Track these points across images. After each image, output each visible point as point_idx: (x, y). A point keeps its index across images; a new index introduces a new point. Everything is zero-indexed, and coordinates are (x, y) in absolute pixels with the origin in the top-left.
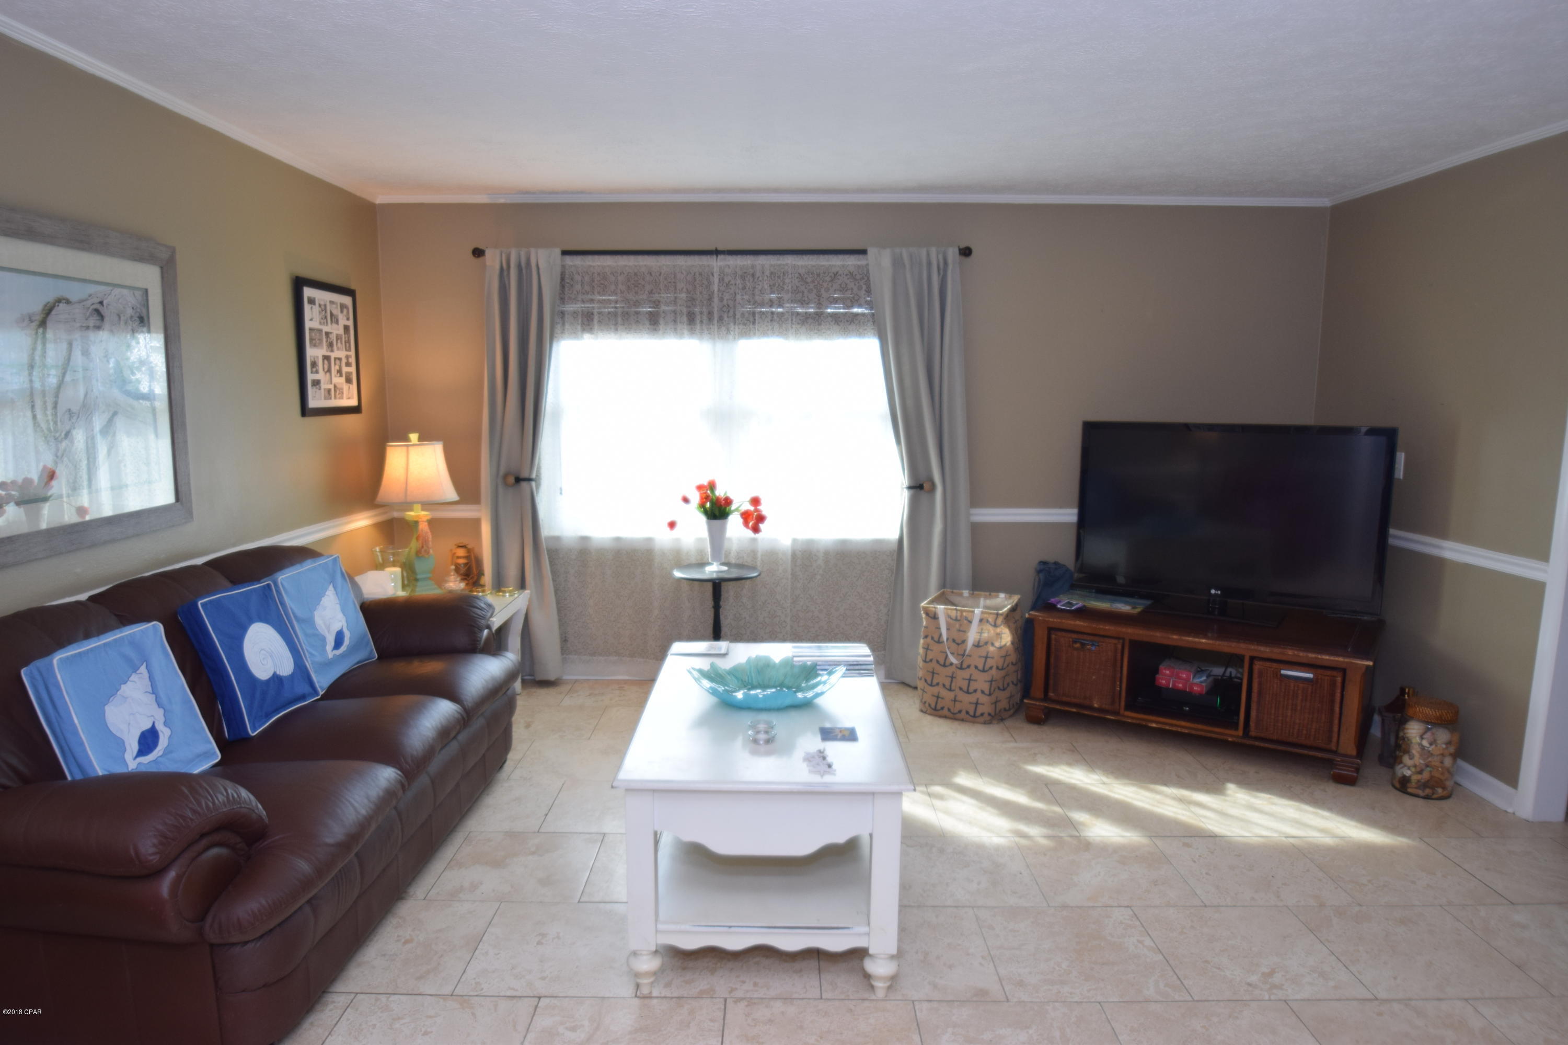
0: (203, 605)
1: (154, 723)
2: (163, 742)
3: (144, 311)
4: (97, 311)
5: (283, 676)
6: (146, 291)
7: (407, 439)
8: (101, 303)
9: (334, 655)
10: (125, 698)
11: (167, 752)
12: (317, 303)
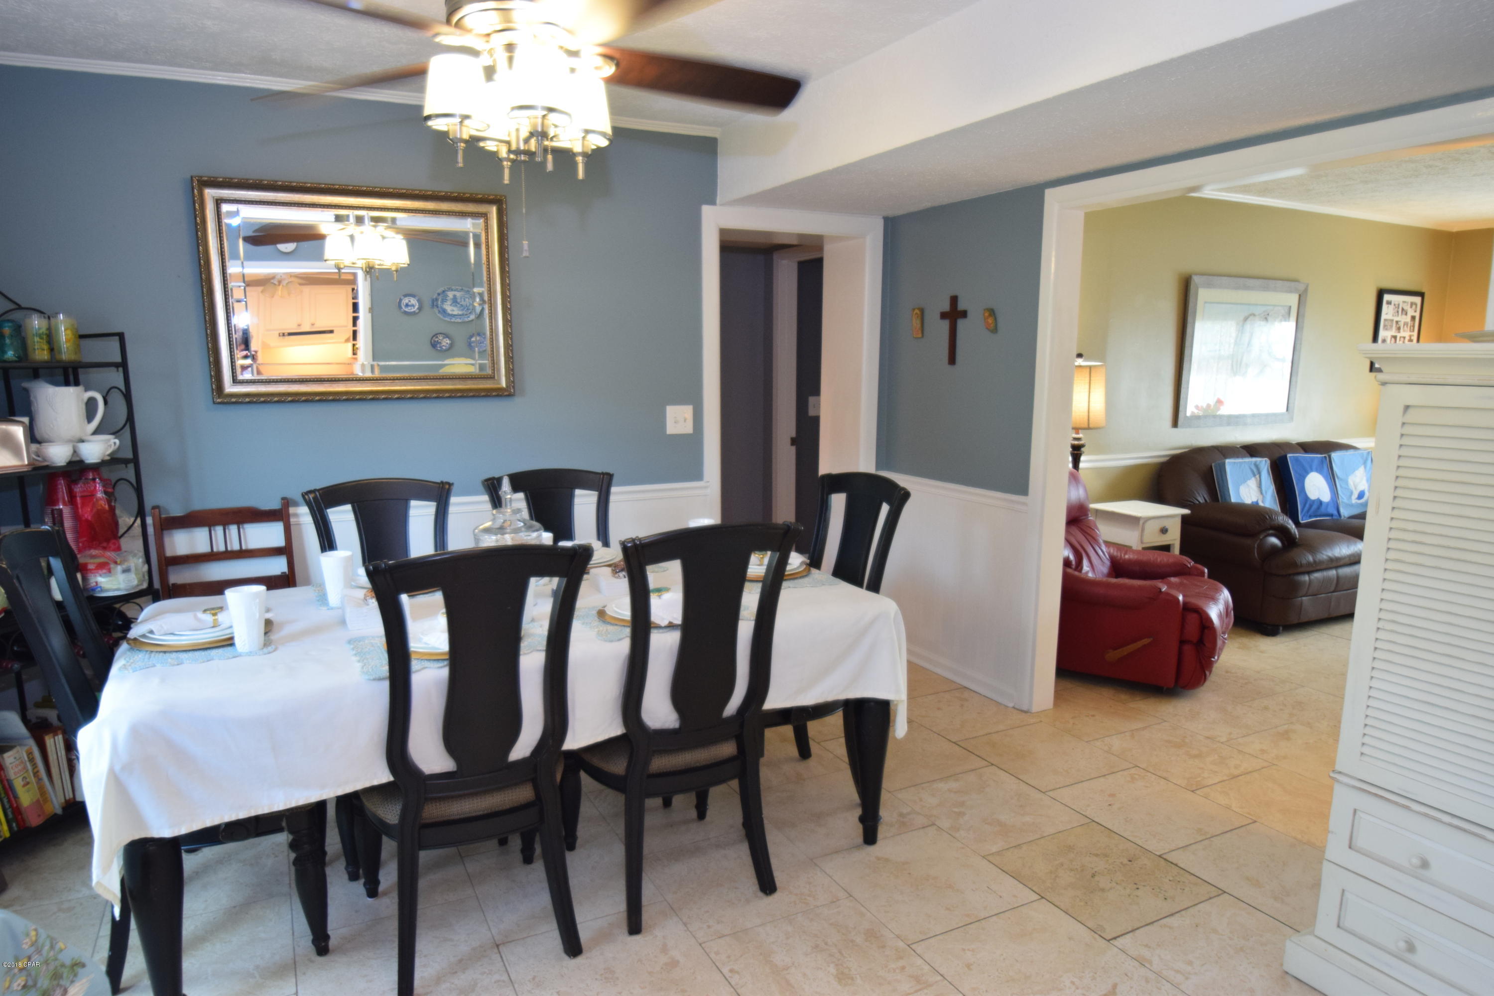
0: (1290, 457)
5: (1323, 501)
6: (1290, 304)
9: (1355, 503)
12: (1393, 303)
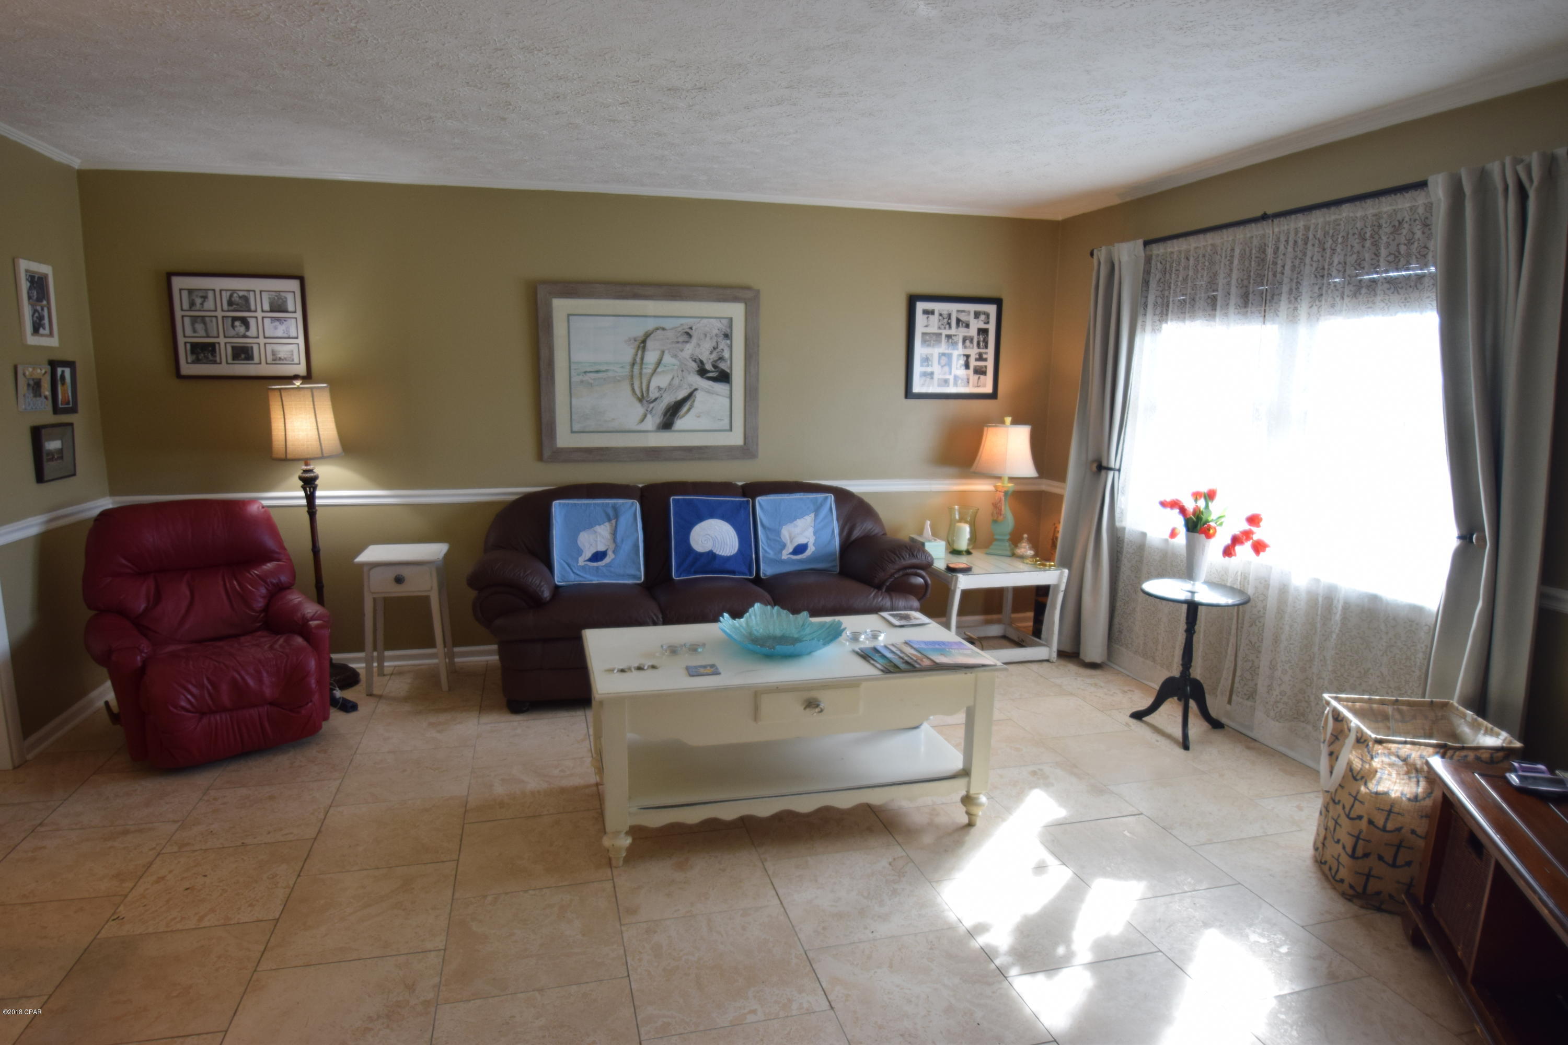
0: (674, 500)
1: (607, 549)
2: (607, 560)
3: (729, 331)
4: (688, 334)
5: (718, 555)
6: (731, 319)
7: (1003, 422)
8: (691, 328)
9: (788, 558)
10: (596, 532)
11: (607, 566)
12: (936, 313)
